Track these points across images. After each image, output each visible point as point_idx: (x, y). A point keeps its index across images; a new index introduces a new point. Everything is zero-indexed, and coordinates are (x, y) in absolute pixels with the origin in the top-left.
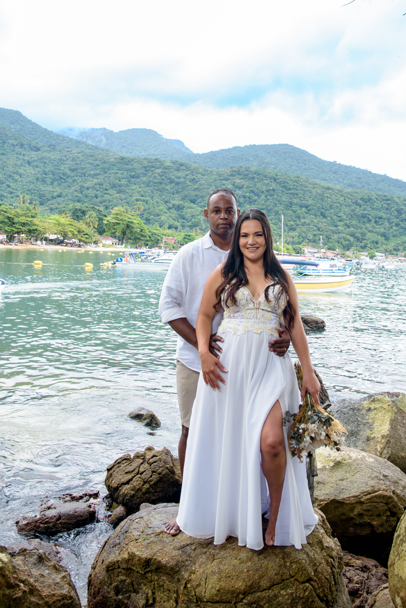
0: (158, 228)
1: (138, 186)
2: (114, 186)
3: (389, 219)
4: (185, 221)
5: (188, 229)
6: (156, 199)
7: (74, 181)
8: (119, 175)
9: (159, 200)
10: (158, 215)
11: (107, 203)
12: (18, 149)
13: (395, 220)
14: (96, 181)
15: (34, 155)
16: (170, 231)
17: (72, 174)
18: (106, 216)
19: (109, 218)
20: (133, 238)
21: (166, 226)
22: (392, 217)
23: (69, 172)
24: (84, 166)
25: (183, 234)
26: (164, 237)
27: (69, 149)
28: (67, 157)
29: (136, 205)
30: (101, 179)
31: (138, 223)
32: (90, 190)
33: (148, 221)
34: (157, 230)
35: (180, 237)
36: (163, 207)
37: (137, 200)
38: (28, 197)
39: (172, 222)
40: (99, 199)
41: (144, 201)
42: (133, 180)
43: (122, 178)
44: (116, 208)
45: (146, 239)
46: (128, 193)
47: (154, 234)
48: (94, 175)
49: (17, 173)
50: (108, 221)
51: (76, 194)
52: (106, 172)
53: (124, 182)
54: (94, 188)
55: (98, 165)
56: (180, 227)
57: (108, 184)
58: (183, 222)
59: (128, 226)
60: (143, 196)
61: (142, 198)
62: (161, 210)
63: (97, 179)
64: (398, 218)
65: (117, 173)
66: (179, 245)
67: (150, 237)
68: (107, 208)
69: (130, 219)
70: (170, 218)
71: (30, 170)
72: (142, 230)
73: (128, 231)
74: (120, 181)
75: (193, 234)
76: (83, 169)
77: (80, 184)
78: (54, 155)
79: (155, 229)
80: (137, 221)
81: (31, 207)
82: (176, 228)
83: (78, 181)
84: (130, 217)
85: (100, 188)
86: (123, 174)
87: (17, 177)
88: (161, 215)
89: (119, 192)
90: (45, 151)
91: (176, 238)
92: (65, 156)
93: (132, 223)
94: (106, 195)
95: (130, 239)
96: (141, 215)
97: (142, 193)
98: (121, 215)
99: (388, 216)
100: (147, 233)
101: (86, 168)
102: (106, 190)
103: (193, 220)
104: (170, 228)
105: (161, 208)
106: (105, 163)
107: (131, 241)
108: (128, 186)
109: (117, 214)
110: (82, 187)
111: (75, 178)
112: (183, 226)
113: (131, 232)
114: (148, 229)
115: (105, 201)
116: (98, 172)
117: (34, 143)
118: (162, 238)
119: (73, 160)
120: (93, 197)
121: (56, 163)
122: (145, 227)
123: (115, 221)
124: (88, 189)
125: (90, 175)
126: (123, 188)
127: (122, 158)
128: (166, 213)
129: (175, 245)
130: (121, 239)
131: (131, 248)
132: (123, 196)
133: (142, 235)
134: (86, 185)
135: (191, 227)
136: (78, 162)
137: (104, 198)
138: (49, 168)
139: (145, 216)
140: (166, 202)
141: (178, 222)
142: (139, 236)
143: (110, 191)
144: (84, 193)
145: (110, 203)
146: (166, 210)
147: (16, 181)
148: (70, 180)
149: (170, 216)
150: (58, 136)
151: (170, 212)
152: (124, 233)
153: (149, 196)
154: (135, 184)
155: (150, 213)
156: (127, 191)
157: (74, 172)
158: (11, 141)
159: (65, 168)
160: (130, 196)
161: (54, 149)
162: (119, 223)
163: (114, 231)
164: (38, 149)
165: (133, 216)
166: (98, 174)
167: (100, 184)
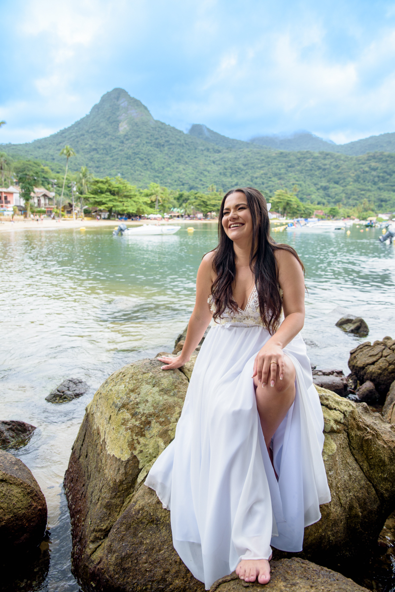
0: (310, 204)
1: (293, 174)
2: (276, 175)
4: (330, 198)
5: (332, 204)
6: (308, 183)
7: (246, 173)
8: (279, 166)
9: (310, 184)
10: (309, 195)
11: (271, 188)
14: (262, 172)
16: (319, 206)
17: (245, 168)
18: (271, 197)
19: (273, 198)
20: (291, 212)
21: (316, 202)
23: (242, 167)
24: (252, 161)
25: (329, 208)
26: (315, 211)
27: (242, 150)
28: (241, 155)
29: (292, 188)
30: (265, 170)
31: (295, 201)
32: (258, 179)
33: (302, 199)
34: (309, 205)
35: (326, 210)
36: (313, 189)
37: (293, 184)
38: (215, 187)
39: (320, 199)
40: (265, 185)
41: (298, 184)
42: (290, 169)
43: (282, 168)
44: (278, 191)
45: (301, 212)
46: (286, 179)
47: (307, 209)
48: (261, 167)
50: (273, 200)
51: (248, 182)
52: (269, 165)
53: (283, 171)
54: (261, 177)
55: (263, 160)
56: (326, 203)
57: (271, 174)
58: (329, 199)
59: (288, 204)
60: (297, 181)
61: (297, 183)
62: (311, 191)
63: (263, 170)
65: (277, 165)
66: (326, 217)
67: (304, 211)
68: (271, 191)
69: (289, 198)
70: (319, 197)
71: (214, 167)
72: (298, 206)
73: (288, 207)
74: (280, 170)
75: (337, 207)
76: (252, 163)
77: (251, 175)
78: (231, 155)
79: (308, 205)
80: (294, 200)
81: (218, 193)
82: (324, 204)
83: (249, 173)
84: (289, 196)
85: (266, 177)
86: (282, 165)
87: (206, 173)
88: (312, 194)
89: (280, 179)
90: (225, 152)
91: (324, 211)
92: (239, 155)
93: (291, 201)
94: (270, 182)
95: (289, 213)
96: (297, 195)
97: (297, 178)
98: (282, 196)
100: (302, 208)
101: (254, 163)
102: (270, 178)
103: (337, 197)
104: (319, 203)
105: (312, 189)
106: (268, 157)
107: (290, 215)
108: (286, 174)
109: (279, 195)
110: (252, 177)
111: (247, 171)
112: (329, 202)
113: (290, 208)
114: (302, 205)
115: (269, 186)
116: (263, 165)
117: (216, 147)
118: (313, 212)
119: (245, 157)
120: (260, 184)
121: (232, 161)
122: (301, 204)
123: (278, 200)
124: (256, 178)
125: (258, 168)
126: (282, 176)
127: (281, 154)
128: (315, 193)
129: (323, 217)
130: (283, 213)
131: (290, 219)
132: (283, 182)
133: (298, 210)
134: (255, 176)
135: (335, 203)
136: (249, 158)
137: (269, 184)
138: (228, 165)
139: (300, 196)
140: (315, 184)
141: (325, 199)
142: (296, 211)
143: (273, 179)
144: (254, 181)
145: (273, 188)
146: (315, 191)
147: (206, 176)
148: (243, 172)
149: (319, 195)
150: (233, 140)
151: (319, 192)
152: (285, 209)
153: (302, 180)
154: (291, 172)
155: (303, 194)
156: (286, 178)
157: (246, 166)
159: (239, 164)
160: (288, 181)
161: (231, 150)
162: (281, 202)
163: (277, 208)
164: (219, 152)
165: (291, 196)
166: (263, 167)
167: (265, 174)
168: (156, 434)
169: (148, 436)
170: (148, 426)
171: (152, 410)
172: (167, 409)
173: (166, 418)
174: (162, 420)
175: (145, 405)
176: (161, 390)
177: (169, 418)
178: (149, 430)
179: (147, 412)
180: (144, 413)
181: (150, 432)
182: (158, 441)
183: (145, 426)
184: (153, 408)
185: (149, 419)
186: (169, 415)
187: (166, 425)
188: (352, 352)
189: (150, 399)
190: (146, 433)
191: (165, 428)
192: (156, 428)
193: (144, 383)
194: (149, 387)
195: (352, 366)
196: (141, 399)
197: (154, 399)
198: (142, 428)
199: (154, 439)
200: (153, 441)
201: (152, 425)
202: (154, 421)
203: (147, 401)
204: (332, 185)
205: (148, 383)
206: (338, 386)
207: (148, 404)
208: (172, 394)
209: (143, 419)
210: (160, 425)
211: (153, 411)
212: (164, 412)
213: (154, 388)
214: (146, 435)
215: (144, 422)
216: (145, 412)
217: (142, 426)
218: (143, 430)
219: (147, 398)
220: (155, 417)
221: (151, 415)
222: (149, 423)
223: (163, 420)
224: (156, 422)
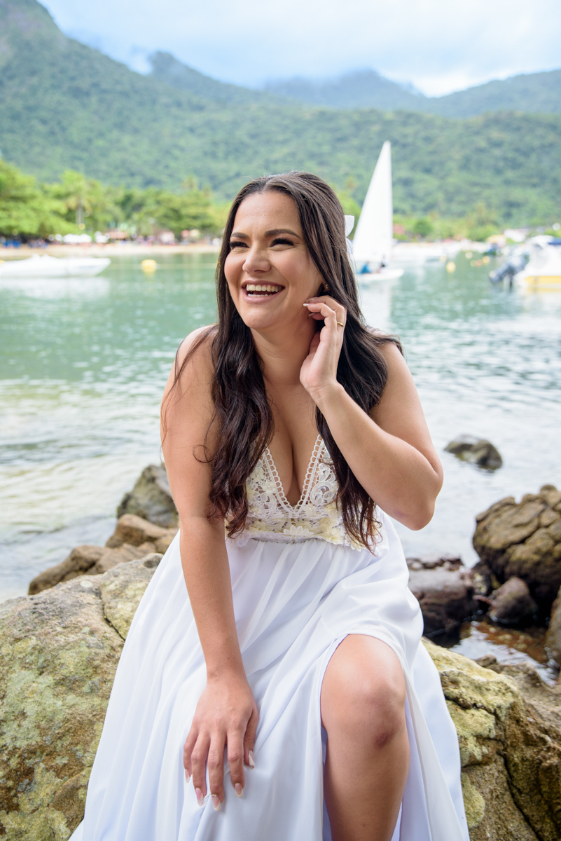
1: (346, 154)
4: (416, 201)
5: (420, 213)
7: (256, 152)
8: (319, 139)
12: (174, 111)
15: (197, 118)
16: (395, 218)
17: (253, 143)
23: (247, 140)
24: (267, 130)
25: (414, 220)
28: (244, 117)
30: (292, 146)
35: (409, 225)
38: (195, 180)
43: (324, 143)
48: (284, 141)
49: (176, 146)
61: (352, 172)
63: (289, 147)
65: (315, 137)
71: (193, 142)
74: (320, 147)
75: (429, 219)
76: (267, 133)
77: (265, 156)
78: (225, 116)
81: (202, 193)
83: (261, 153)
86: (324, 137)
87: (176, 152)
97: (353, 164)
111: (257, 148)
119: (253, 121)
121: (228, 128)
124: (276, 162)
125: (278, 142)
127: (322, 114)
135: (425, 210)
136: (260, 123)
138: (220, 136)
147: (176, 159)
148: (249, 152)
154: (342, 151)
157: (256, 139)
158: (164, 100)
159: (241, 134)
161: (224, 107)
164: (201, 109)
166: (288, 140)
167: (293, 155)
168: (47, 800)
169: (26, 807)
170: (27, 781)
171: (35, 739)
172: (75, 732)
173: (73, 754)
174: (60, 761)
175: (19, 726)
176: (60, 683)
177: (80, 754)
178: (30, 790)
179: (23, 744)
180: (15, 748)
181: (32, 795)
182: (53, 820)
183: (18, 781)
184: (38, 731)
185: (29, 763)
186: (78, 747)
187: (71, 775)
188: (480, 518)
189: (31, 709)
190: (23, 799)
191: (70, 782)
192: (46, 785)
193: (17, 667)
194: (29, 675)
195: (481, 549)
196: (7, 709)
197: (40, 709)
198: (9, 789)
199: (43, 816)
200: (38, 821)
201: (38, 777)
202: (42, 765)
203: (23, 714)
204: (418, 176)
205: (26, 666)
206: (456, 594)
207: (25, 723)
208: (86, 689)
209: (14, 763)
210: (58, 775)
211: (39, 739)
212: (67, 741)
213: (41, 679)
214: (22, 807)
215: (16, 771)
216: (18, 744)
217: (10, 783)
218: (12, 793)
219: (22, 706)
220: (44, 757)
221: (33, 752)
222: (29, 772)
223: (65, 761)
224: (47, 770)
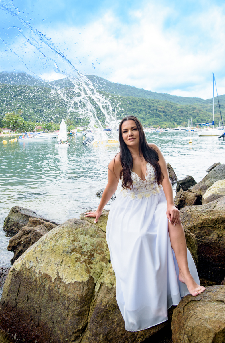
3: (145, 110)
13: (148, 111)
22: (146, 109)
64: (149, 110)
99: (145, 109)
168: (99, 260)
169: (94, 263)
170: (93, 257)
171: (92, 248)
172: (100, 245)
173: (101, 250)
174: (99, 251)
175: (87, 246)
176: (91, 236)
177: (102, 249)
178: (94, 259)
179: (89, 250)
180: (88, 251)
181: (95, 260)
182: (102, 264)
183: (91, 258)
184: (92, 246)
185: (92, 253)
186: (101, 248)
187: (102, 254)
189: (88, 242)
190: (93, 261)
191: (103, 255)
192: (97, 257)
193: (79, 235)
194: (83, 236)
196: (82, 243)
197: (90, 242)
198: (90, 260)
199: (99, 264)
201: (95, 256)
202: (96, 253)
203: (87, 244)
205: (82, 234)
207: (88, 245)
208: (97, 237)
209: (89, 254)
210: (100, 254)
211: (93, 248)
212: (99, 247)
213: (86, 236)
216: (88, 250)
217: (90, 258)
218: (91, 260)
219: (86, 242)
220: (95, 251)
221: (93, 251)
222: (93, 255)
223: (100, 251)
224: (97, 254)
